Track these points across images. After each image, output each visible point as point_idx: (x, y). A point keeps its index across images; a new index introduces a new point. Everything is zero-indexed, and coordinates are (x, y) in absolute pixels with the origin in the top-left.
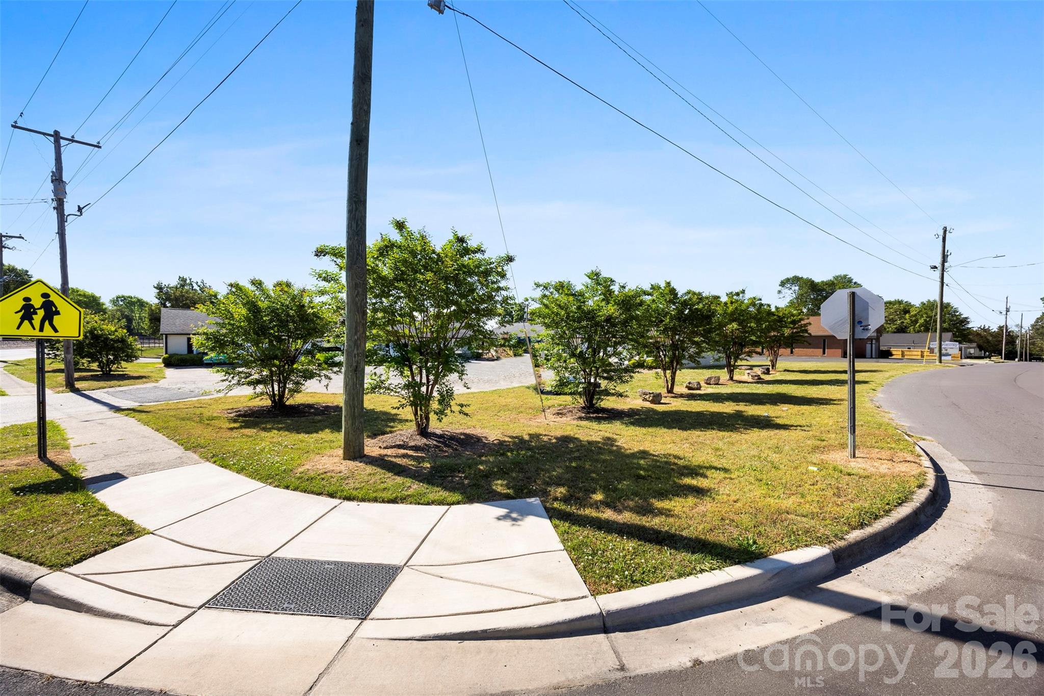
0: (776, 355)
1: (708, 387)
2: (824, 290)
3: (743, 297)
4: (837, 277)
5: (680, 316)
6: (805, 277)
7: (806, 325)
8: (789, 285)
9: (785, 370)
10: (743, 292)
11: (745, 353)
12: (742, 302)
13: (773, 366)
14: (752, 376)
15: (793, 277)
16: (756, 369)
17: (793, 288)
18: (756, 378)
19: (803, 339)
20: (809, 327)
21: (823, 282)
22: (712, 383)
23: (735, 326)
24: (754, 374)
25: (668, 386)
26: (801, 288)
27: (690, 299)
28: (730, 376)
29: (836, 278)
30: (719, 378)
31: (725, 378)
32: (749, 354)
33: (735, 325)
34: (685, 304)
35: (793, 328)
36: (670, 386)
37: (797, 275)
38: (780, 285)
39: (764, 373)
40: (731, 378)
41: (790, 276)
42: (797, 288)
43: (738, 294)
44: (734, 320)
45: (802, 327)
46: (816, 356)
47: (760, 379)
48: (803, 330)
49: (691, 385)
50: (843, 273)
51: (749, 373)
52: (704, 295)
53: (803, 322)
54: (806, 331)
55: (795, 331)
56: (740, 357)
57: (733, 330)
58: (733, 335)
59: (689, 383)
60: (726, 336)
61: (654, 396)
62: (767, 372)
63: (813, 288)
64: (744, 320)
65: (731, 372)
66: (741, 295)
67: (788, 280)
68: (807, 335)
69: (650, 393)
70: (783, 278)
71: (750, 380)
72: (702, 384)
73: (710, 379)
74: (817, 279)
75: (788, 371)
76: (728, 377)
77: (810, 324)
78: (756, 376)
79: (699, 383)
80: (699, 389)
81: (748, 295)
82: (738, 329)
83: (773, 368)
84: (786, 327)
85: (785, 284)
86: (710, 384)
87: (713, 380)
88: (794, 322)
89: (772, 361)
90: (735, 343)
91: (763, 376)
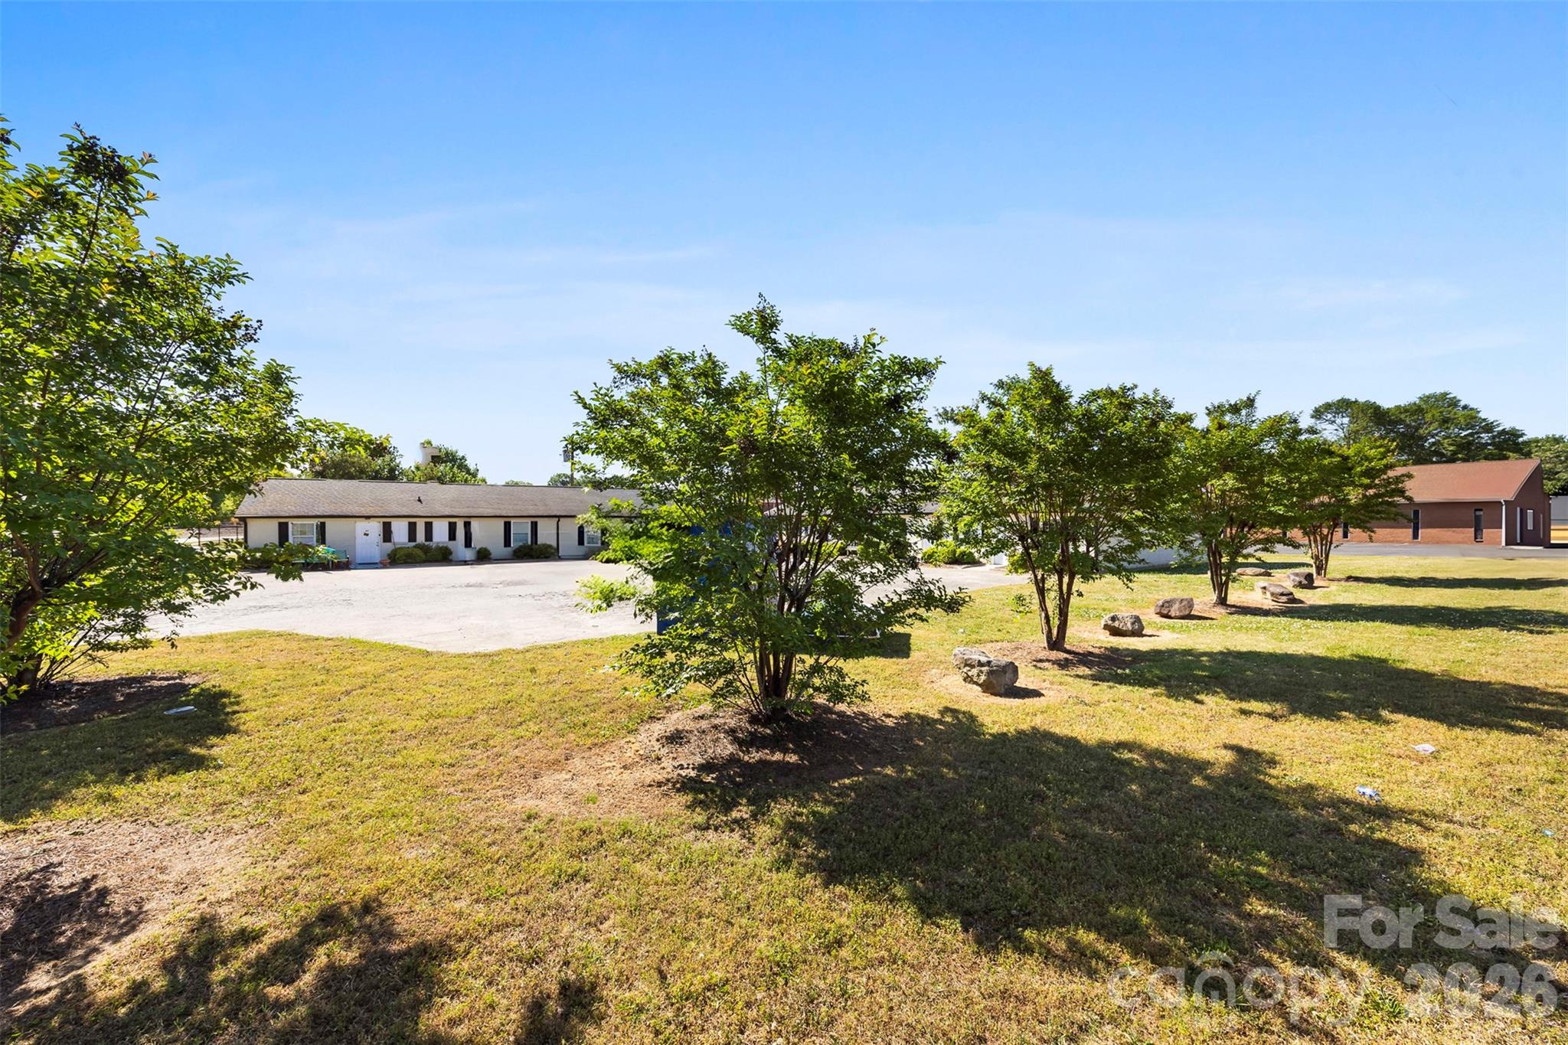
0: (1327, 544)
1: (1162, 628)
2: (1401, 421)
3: (1248, 415)
4: (1428, 397)
5: (1075, 456)
6: (1362, 399)
7: (1398, 479)
8: (1329, 416)
9: (1349, 578)
10: (1250, 403)
11: (1257, 542)
12: (1247, 429)
13: (1321, 568)
14: (1272, 594)
15: (1339, 401)
16: (1277, 574)
17: (1338, 421)
18: (1284, 599)
19: (1394, 509)
20: (1408, 485)
21: (1398, 407)
22: (1173, 614)
23: (1231, 482)
24: (1279, 590)
25: (1050, 632)
26: (1354, 419)
27: (1102, 409)
28: (1219, 597)
29: (1426, 399)
30: (1190, 604)
31: (1206, 599)
32: (1267, 544)
33: (1230, 480)
34: (1091, 424)
35: (1367, 487)
36: (1055, 632)
37: (1346, 397)
38: (1312, 417)
39: (1300, 585)
40: (1222, 601)
41: (1333, 397)
42: (1346, 420)
43: (1235, 409)
44: (1227, 468)
45: (1389, 483)
46: (1397, 542)
47: (1294, 600)
48: (1393, 490)
49: (1116, 624)
50: (1438, 390)
51: (1264, 588)
52: (1138, 394)
53: (1391, 473)
54: (1401, 492)
55: (1371, 492)
56: (1245, 552)
57: (1223, 492)
58: (1224, 504)
59: (1113, 619)
60: (1207, 506)
61: (990, 673)
62: (1308, 583)
63: (1379, 419)
64: (1252, 469)
65: (1221, 587)
66: (1244, 412)
67: (1328, 407)
68: (1403, 501)
69: (981, 664)
70: (1320, 402)
71: (1268, 603)
72: (1149, 617)
73: (1168, 603)
74: (1387, 403)
75: (1357, 579)
76: (1214, 597)
77: (1410, 476)
78: (1282, 594)
79: (1137, 620)
80: (1138, 632)
81: (1265, 410)
82: (1238, 490)
83: (1319, 574)
84: (1352, 483)
85: (1322, 413)
86: (1170, 617)
87: (1176, 606)
88: (1370, 473)
89: (1317, 558)
90: (1231, 522)
91: (1299, 594)
